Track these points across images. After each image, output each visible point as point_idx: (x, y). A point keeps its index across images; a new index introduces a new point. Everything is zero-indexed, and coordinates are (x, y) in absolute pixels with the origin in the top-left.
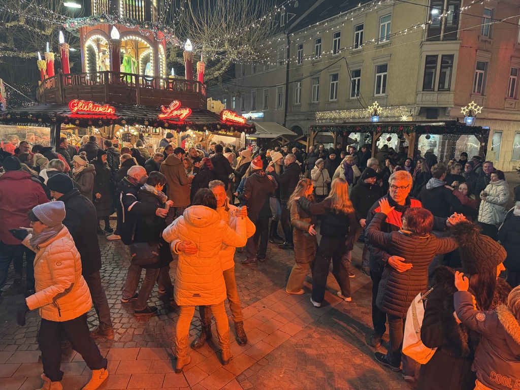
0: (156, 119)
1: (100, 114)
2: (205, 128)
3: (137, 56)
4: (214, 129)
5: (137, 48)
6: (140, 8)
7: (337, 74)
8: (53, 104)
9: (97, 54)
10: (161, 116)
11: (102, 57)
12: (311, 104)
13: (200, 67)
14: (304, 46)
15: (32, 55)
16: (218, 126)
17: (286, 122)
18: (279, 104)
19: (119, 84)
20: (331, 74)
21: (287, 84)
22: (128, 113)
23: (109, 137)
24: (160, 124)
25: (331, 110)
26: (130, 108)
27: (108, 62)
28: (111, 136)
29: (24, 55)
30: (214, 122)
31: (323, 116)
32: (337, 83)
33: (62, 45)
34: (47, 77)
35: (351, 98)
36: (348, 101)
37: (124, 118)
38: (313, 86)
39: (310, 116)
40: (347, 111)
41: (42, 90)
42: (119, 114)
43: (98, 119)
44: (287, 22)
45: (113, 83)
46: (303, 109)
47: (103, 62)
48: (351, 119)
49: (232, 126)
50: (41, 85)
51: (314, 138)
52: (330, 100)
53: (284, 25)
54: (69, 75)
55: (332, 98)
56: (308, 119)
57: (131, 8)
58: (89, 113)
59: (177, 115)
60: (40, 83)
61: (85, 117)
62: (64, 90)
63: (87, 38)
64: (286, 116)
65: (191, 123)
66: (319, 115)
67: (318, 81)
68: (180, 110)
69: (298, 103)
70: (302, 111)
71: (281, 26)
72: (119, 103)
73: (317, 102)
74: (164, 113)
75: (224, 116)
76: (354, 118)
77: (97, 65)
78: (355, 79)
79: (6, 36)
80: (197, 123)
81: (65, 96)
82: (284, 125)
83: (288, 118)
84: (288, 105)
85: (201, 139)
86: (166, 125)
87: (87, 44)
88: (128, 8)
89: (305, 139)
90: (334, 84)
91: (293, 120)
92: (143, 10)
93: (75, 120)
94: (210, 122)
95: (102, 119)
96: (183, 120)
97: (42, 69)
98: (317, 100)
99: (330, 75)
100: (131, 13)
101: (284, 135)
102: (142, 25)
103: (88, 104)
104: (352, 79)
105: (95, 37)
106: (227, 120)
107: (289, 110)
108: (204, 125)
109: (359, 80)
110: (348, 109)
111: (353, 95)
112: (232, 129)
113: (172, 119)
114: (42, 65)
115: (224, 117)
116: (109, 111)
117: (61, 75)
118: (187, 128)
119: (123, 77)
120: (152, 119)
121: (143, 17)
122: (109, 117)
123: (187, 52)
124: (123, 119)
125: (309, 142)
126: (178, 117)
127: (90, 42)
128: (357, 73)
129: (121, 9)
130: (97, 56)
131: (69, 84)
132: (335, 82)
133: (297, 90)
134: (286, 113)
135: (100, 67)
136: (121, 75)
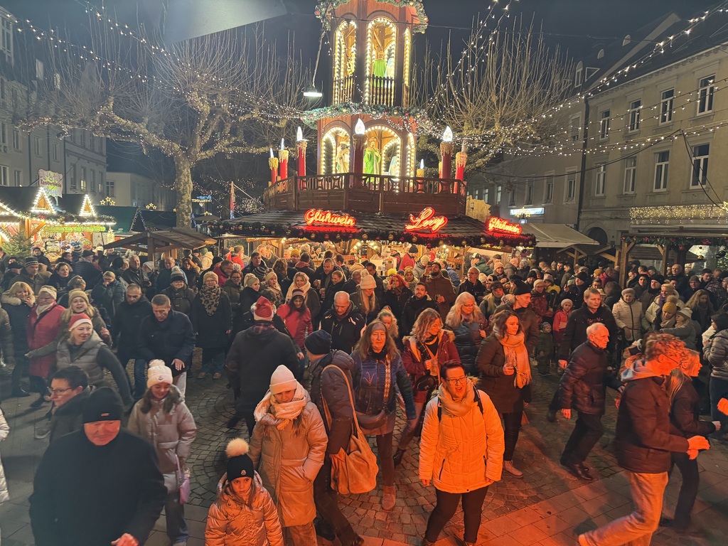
0: (402, 232)
1: (338, 226)
2: (464, 242)
3: (380, 147)
4: (476, 243)
5: (381, 138)
6: (389, 91)
7: (668, 152)
8: (285, 211)
9: (334, 148)
10: (409, 227)
11: (341, 152)
12: (621, 196)
13: (460, 159)
14: (613, 114)
15: (262, 150)
16: (482, 240)
17: (580, 222)
18: (570, 196)
19: (360, 188)
20: (656, 151)
21: (583, 172)
22: (369, 224)
23: (344, 251)
24: (406, 237)
25: (656, 206)
26: (372, 218)
27: (347, 158)
28: (347, 251)
29: (253, 150)
30: (476, 234)
31: (642, 214)
32: (666, 165)
33: (299, 143)
34: (279, 179)
35: (692, 187)
36: (688, 191)
37: (365, 231)
38: (626, 169)
39: (620, 213)
40: (684, 207)
41: (272, 192)
42: (359, 226)
43: (336, 233)
44: (586, 80)
45: (354, 187)
46: (607, 204)
47: (341, 158)
48: (691, 219)
49: (501, 238)
50: (271, 187)
51: (627, 254)
52: (655, 191)
53: (580, 85)
54: (304, 177)
55: (658, 187)
56: (616, 218)
57: (378, 91)
58: (326, 225)
59: (428, 226)
60: (270, 183)
61: (322, 230)
62: (297, 195)
63: (326, 130)
64: (580, 213)
65: (446, 235)
66: (635, 212)
67: (635, 162)
68: (433, 219)
69: (601, 194)
70: (606, 206)
71: (576, 87)
72: (358, 211)
73: (633, 193)
74: (412, 224)
75: (490, 224)
76: (696, 218)
77: (334, 162)
78: (698, 158)
79: (237, 128)
80: (453, 235)
81: (298, 203)
82: (577, 228)
83: (582, 216)
84: (584, 198)
85: (456, 254)
86: (414, 239)
87: (324, 139)
88: (375, 91)
89: (612, 252)
90: (662, 166)
91: (591, 219)
92: (393, 93)
93: (311, 234)
94: (472, 234)
95: (340, 233)
96: (436, 232)
97: (273, 168)
98: (633, 190)
99: (655, 153)
100: (378, 96)
101: (578, 245)
102: (391, 111)
103: (326, 215)
104: (694, 159)
105: (334, 130)
106: (495, 230)
107: (584, 204)
108: (463, 239)
109: (706, 160)
110: (687, 204)
111: (695, 183)
112: (501, 242)
113: (422, 231)
114: (274, 162)
115: (491, 227)
116: (348, 223)
117: (296, 178)
118: (441, 242)
119: (365, 179)
120: (398, 231)
121: (392, 101)
122: (348, 230)
123: (445, 143)
124: (364, 233)
125: (619, 257)
126: (429, 228)
127: (328, 136)
128: (704, 150)
129: (367, 95)
130: (334, 151)
131: (304, 188)
132: (664, 164)
133: (599, 175)
134: (580, 207)
135: (336, 163)
136: (364, 177)
